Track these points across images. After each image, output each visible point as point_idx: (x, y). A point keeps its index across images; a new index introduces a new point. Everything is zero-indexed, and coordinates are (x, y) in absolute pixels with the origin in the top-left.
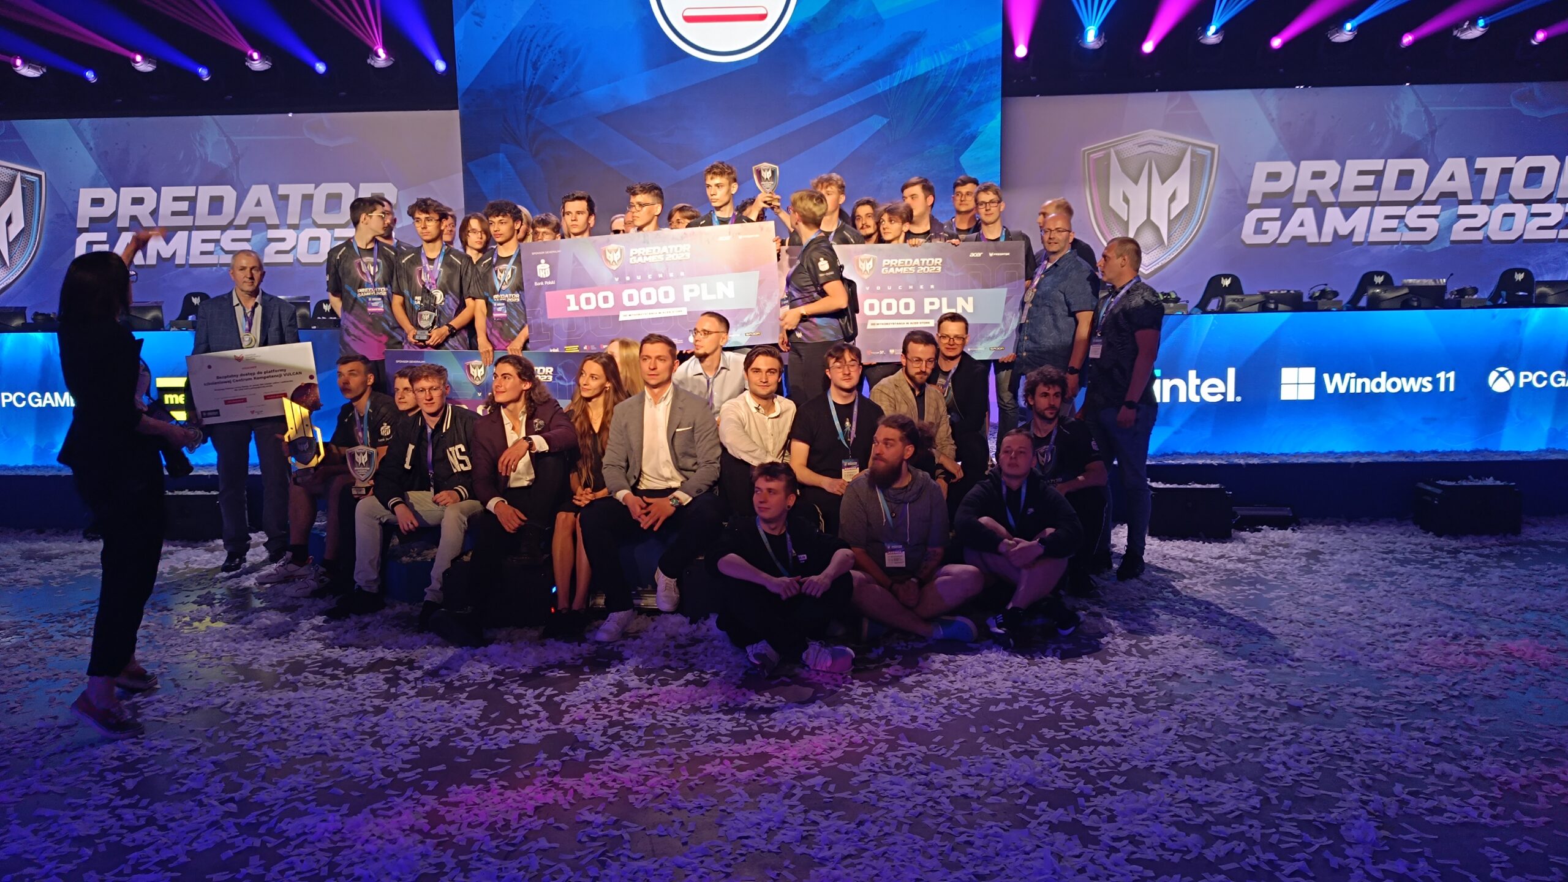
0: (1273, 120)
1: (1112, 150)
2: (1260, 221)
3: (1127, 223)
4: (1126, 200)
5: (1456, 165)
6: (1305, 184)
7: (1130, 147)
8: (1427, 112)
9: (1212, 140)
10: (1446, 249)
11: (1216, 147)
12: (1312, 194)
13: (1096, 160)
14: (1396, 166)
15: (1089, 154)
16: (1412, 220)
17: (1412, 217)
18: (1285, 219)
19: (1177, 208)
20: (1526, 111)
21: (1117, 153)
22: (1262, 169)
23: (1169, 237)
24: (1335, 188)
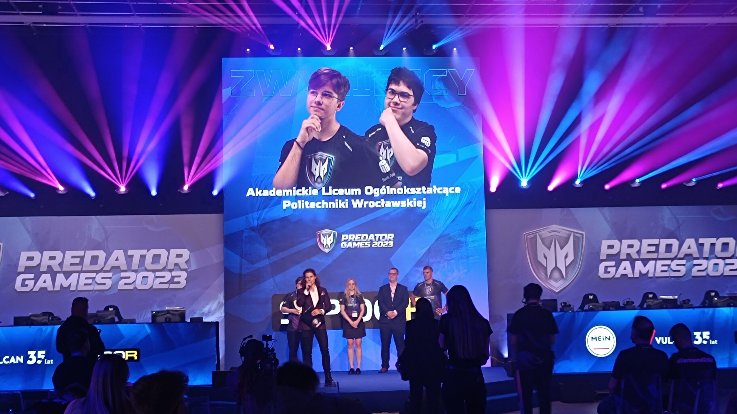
0: (608, 221)
1: (537, 234)
2: (606, 267)
3: (546, 268)
4: (545, 257)
5: (690, 242)
6: (625, 251)
7: (545, 232)
8: (676, 219)
9: (583, 231)
10: (690, 280)
11: (584, 233)
12: (628, 255)
13: (531, 238)
14: (664, 242)
15: (527, 236)
16: (674, 266)
17: (674, 265)
18: (617, 266)
19: (569, 261)
20: (719, 218)
21: (540, 236)
22: (605, 243)
23: (566, 274)
24: (639, 252)
